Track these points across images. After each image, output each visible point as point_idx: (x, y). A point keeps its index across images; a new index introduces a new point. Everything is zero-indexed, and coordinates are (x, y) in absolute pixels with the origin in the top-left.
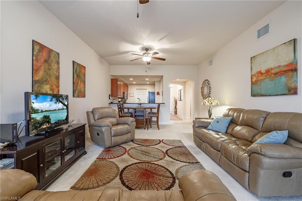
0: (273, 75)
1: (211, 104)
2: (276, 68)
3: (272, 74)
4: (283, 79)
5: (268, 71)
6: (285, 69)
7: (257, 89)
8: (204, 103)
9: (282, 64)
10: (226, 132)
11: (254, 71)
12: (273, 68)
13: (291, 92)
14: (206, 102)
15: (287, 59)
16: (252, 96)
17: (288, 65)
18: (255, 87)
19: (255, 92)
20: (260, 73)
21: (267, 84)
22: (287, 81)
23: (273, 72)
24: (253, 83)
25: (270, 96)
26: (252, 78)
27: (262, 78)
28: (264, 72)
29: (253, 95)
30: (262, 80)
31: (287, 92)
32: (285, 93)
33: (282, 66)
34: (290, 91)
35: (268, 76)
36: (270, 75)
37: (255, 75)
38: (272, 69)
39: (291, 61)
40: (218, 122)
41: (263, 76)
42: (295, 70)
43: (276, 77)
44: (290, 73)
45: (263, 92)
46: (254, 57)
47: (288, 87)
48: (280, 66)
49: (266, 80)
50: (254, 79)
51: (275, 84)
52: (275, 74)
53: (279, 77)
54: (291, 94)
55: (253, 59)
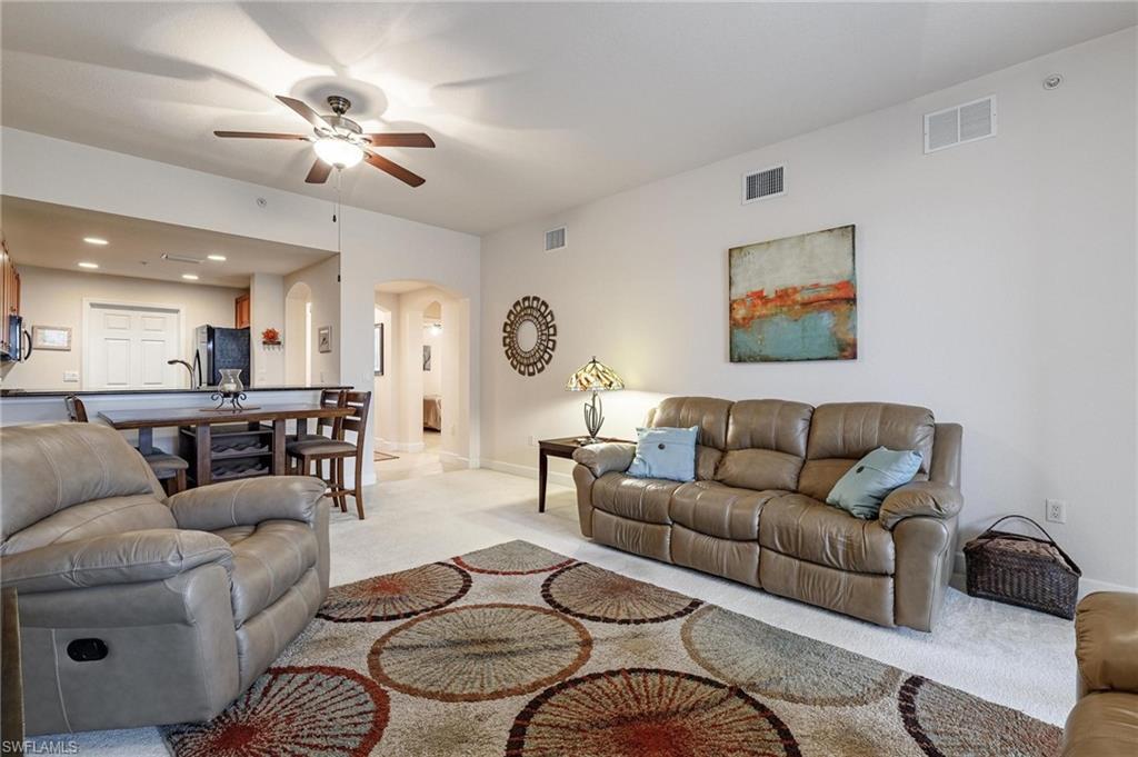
0: (797, 307)
1: (610, 386)
2: (808, 289)
3: (795, 303)
4: (826, 320)
5: (783, 295)
6: (831, 296)
7: (747, 341)
8: (585, 383)
9: (824, 281)
10: (697, 478)
11: (741, 290)
12: (799, 289)
13: (846, 354)
14: (591, 379)
15: (836, 271)
16: (732, 360)
17: (837, 287)
18: (740, 335)
19: (742, 350)
20: (759, 295)
21: (781, 330)
22: (835, 325)
23: (798, 297)
24: (734, 325)
25: (789, 360)
26: (731, 309)
27: (764, 312)
28: (772, 296)
29: (736, 357)
30: (765, 316)
31: (834, 352)
32: (830, 354)
33: (822, 287)
34: (842, 349)
35: (785, 309)
36: (789, 306)
37: (743, 300)
38: (795, 290)
39: (846, 278)
40: (661, 447)
41: (769, 305)
42: (852, 301)
43: (807, 312)
44: (844, 308)
45: (767, 352)
46: (741, 248)
47: (838, 340)
48: (816, 286)
49: (776, 319)
50: (741, 313)
51: (804, 330)
52: (805, 304)
53: (815, 314)
54: (846, 358)
55: (735, 253)
